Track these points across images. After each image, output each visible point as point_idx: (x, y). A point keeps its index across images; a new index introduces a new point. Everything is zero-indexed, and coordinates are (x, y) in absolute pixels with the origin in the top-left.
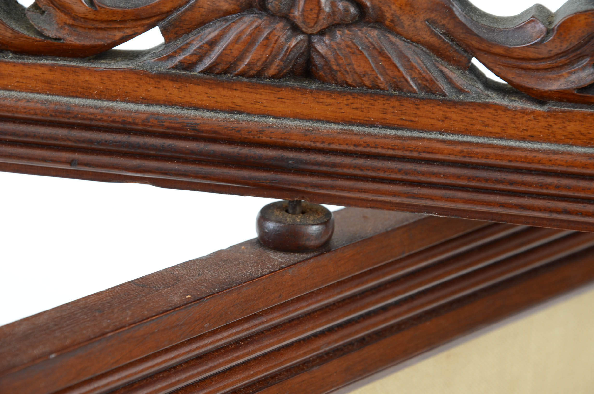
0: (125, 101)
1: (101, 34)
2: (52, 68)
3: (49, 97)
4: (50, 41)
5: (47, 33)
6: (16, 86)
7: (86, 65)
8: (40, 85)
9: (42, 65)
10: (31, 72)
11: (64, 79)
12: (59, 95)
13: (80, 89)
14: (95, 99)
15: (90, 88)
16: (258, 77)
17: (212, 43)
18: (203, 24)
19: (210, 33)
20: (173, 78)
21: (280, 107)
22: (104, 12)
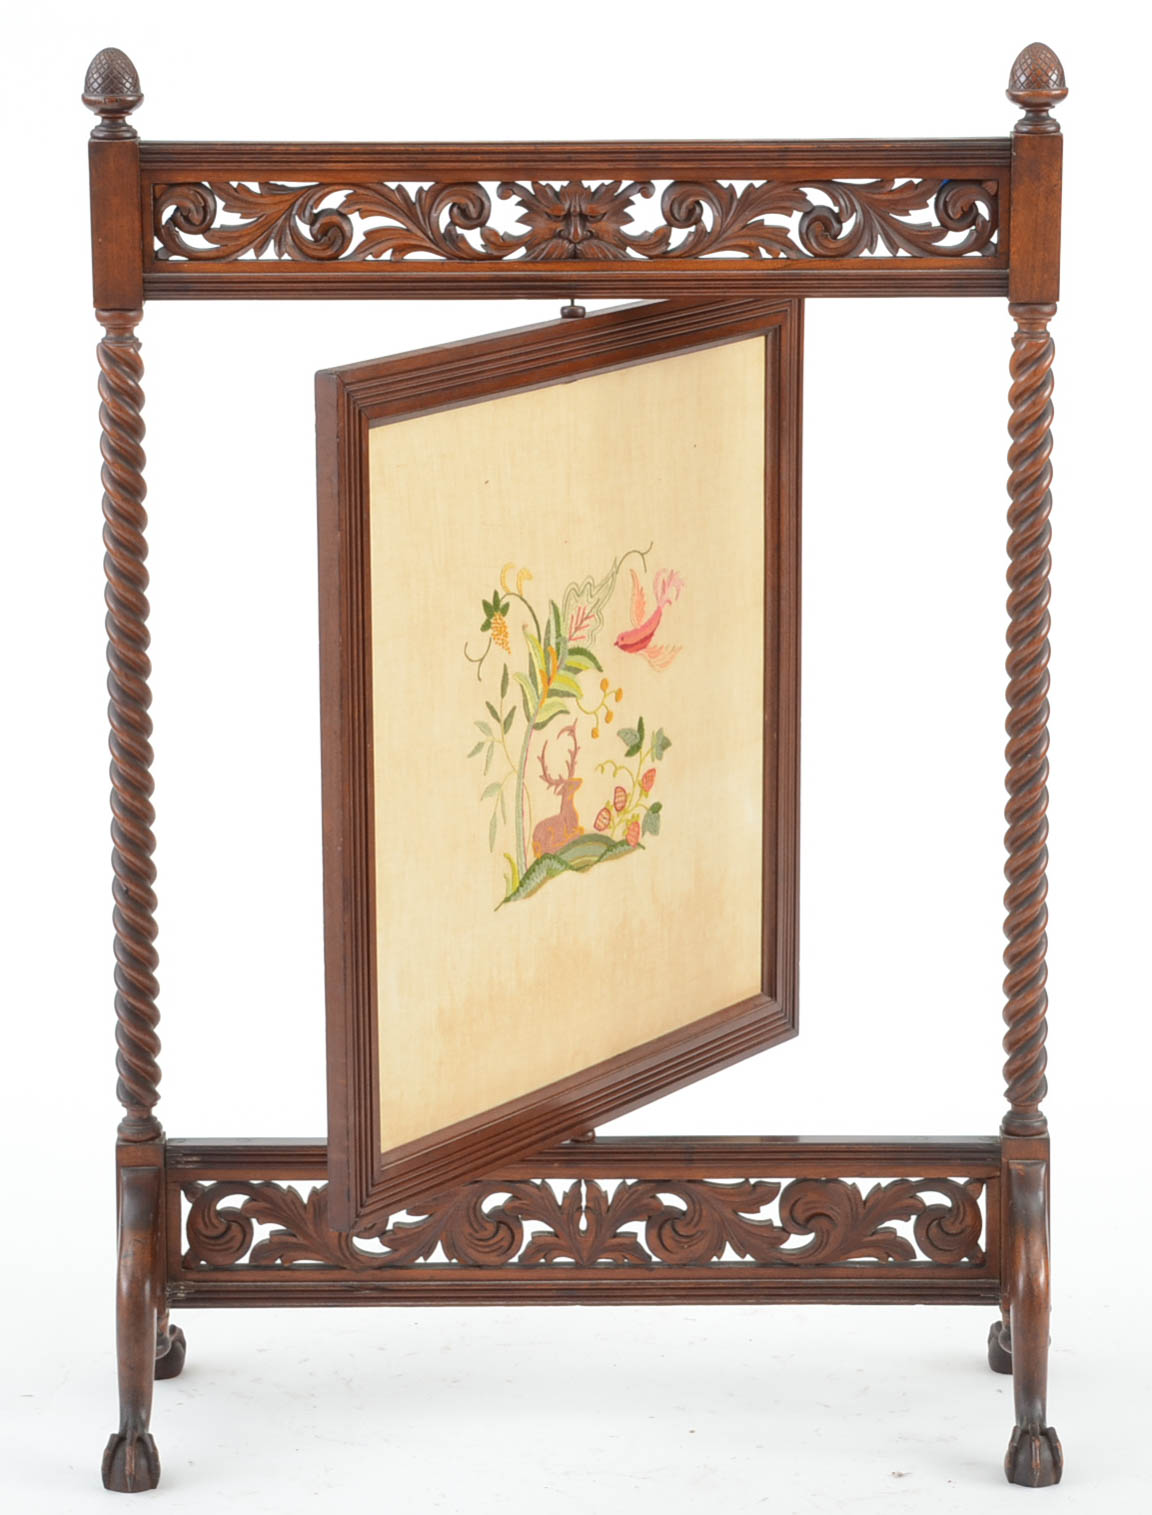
2: (489, 263)
4: (489, 255)
5: (489, 253)
6: (479, 271)
7: (500, 261)
8: (487, 269)
9: (487, 263)
10: (483, 265)
11: (495, 266)
12: (493, 272)
13: (500, 269)
14: (505, 272)
15: (503, 268)
16: (559, 259)
17: (543, 250)
18: (539, 244)
19: (543, 246)
20: (532, 262)
21: (568, 268)
22: (507, 243)
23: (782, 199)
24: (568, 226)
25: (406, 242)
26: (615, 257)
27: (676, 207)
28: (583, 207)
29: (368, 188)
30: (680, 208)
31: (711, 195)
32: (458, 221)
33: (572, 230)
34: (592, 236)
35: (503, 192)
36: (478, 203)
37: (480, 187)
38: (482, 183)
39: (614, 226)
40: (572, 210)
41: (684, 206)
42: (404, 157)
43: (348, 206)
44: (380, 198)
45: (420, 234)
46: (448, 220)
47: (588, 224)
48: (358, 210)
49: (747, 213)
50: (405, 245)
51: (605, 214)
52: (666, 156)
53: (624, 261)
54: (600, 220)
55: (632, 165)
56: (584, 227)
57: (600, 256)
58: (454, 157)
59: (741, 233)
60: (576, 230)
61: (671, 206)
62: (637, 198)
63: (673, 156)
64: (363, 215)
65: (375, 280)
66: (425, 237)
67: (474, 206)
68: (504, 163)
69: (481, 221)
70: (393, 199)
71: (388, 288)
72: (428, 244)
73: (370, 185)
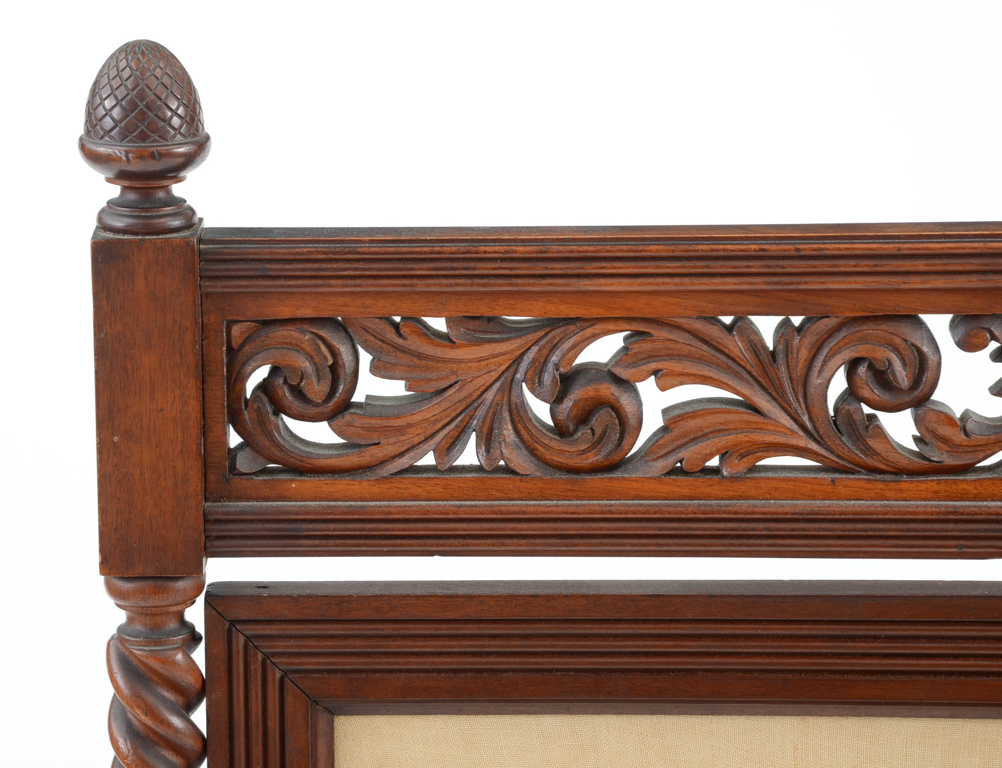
0: (993, 500)
1: (969, 456)
2: (939, 482)
3: (937, 503)
4: (934, 463)
5: (932, 459)
6: (913, 498)
7: (960, 478)
8: (930, 495)
9: (931, 481)
10: (923, 486)
11: (948, 489)
12: (944, 501)
13: (959, 495)
14: (971, 501)
15: (967, 494)
22: (976, 439)
25: (758, 437)
29: (679, 327)
32: (866, 393)
35: (968, 335)
36: (912, 356)
37: (921, 324)
38: (925, 318)
42: (756, 266)
43: (634, 364)
44: (705, 347)
45: (785, 420)
48: (655, 373)
50: (754, 443)
58: (864, 265)
64: (669, 380)
65: (689, 516)
66: (795, 427)
67: (905, 364)
68: (974, 278)
69: (917, 393)
70: (728, 349)
71: (714, 532)
72: (803, 441)
73: (681, 321)
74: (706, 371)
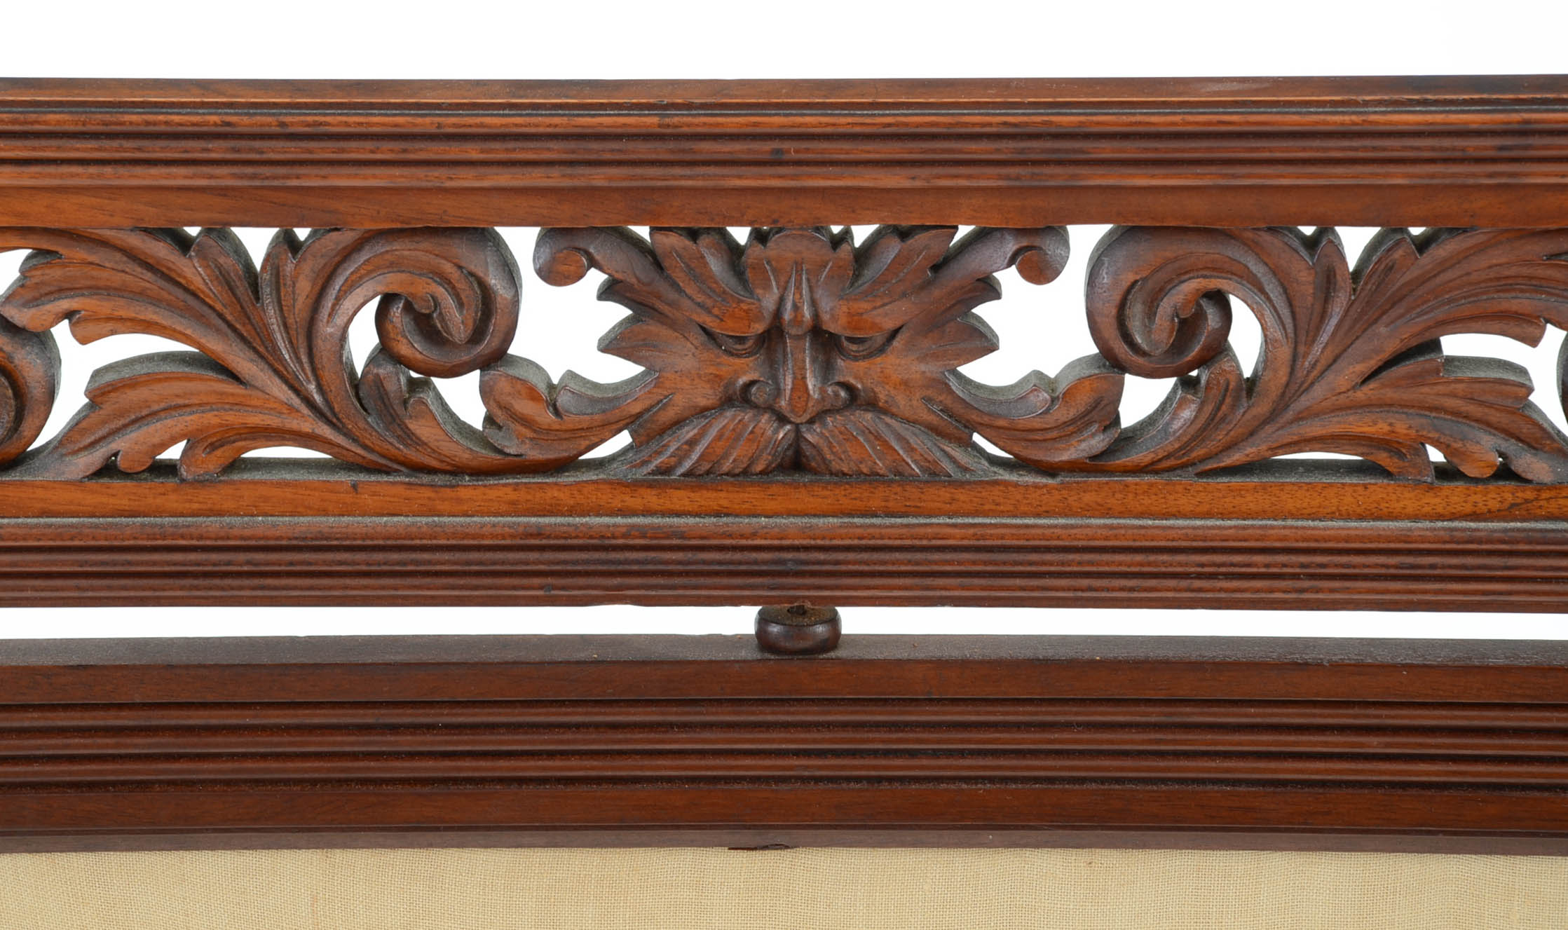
0: (598, 515)
1: (565, 445)
2: (516, 487)
3: (514, 519)
4: (511, 458)
5: (507, 450)
6: (477, 511)
7: (550, 480)
8: (504, 508)
9: (505, 485)
10: (492, 494)
11: (529, 497)
12: (525, 516)
13: (548, 507)
14: (565, 516)
15: (559, 505)
16: (744, 475)
17: (692, 443)
18: (678, 423)
19: (688, 432)
20: (650, 485)
21: (771, 505)
22: (570, 421)
23: (1506, 285)
24: (773, 365)
25: (233, 418)
26: (934, 475)
27: (1136, 313)
28: (826, 305)
29: (104, 243)
30: (1151, 313)
31: (1258, 269)
32: (404, 349)
33: (788, 383)
34: (855, 398)
35: (553, 259)
36: (470, 294)
37: (499, 243)
39: (931, 369)
40: (787, 316)
41: (1166, 307)
42: (218, 150)
43: (34, 302)
44: (148, 275)
45: (280, 391)
46: (373, 340)
47: (840, 363)
48: (69, 315)
49: (1382, 330)
50: (230, 428)
51: (895, 333)
52: (1106, 150)
53: (961, 484)
54: (881, 350)
55: (988, 179)
56: (827, 370)
57: (880, 466)
58: (386, 151)
59: (1362, 394)
60: (800, 383)
61: (1122, 306)
62: (1009, 278)
63: (1131, 150)
64: (91, 328)
65: (126, 543)
66: (296, 401)
67: (461, 305)
68: (555, 172)
69: (482, 349)
70: (185, 278)
71: (167, 569)
72: (309, 424)
73: (107, 233)
74: (150, 314)
